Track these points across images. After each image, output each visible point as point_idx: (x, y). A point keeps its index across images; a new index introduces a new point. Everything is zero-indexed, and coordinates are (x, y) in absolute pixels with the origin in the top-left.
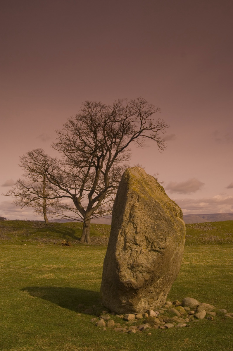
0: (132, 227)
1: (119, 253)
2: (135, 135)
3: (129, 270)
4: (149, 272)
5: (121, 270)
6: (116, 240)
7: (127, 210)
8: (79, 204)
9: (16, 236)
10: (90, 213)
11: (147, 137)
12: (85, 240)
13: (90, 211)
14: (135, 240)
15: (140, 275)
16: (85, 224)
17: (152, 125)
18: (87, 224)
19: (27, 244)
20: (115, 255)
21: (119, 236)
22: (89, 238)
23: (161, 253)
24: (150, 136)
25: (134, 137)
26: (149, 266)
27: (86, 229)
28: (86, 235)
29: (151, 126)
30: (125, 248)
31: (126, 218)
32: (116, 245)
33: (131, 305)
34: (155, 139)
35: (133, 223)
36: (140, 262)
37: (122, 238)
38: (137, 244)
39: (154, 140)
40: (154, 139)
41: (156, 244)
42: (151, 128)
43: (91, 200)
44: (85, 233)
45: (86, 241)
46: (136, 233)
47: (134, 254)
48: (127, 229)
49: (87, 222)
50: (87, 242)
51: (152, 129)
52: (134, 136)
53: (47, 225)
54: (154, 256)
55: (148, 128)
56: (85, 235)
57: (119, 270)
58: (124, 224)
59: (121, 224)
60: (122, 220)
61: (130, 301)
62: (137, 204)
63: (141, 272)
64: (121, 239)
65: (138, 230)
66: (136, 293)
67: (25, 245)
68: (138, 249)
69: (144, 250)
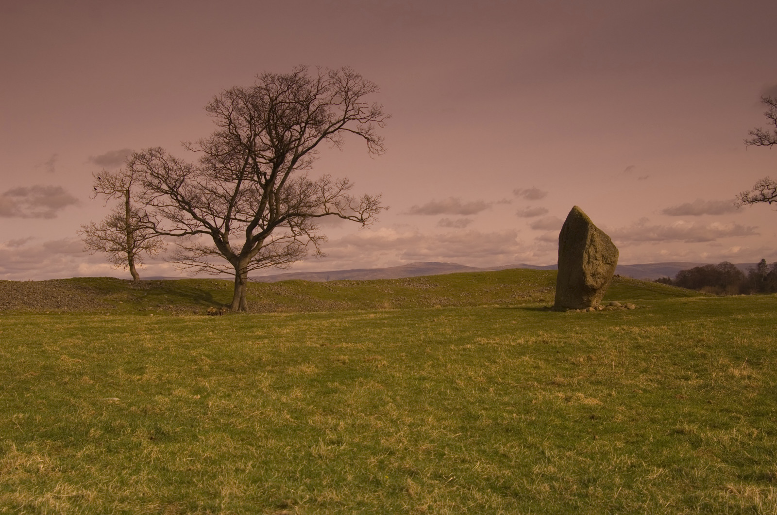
0: (593, 248)
1: (585, 266)
2: (330, 127)
3: (591, 278)
4: (605, 278)
5: (587, 277)
6: (582, 257)
7: (589, 237)
8: (227, 245)
9: (121, 302)
10: (247, 260)
11: (352, 131)
12: (239, 307)
13: (246, 257)
14: (596, 257)
15: (598, 280)
16: (241, 279)
17: (360, 113)
18: (243, 280)
19: (154, 315)
20: (582, 268)
21: (584, 254)
22: (246, 304)
23: (612, 265)
24: (357, 131)
25: (328, 131)
26: (604, 274)
27: (240, 289)
28: (241, 298)
29: (358, 114)
30: (588, 262)
31: (588, 242)
32: (582, 261)
33: (590, 301)
34: (367, 136)
35: (594, 246)
36: (599, 271)
37: (587, 256)
38: (596, 260)
39: (366, 138)
40: (364, 137)
41: (609, 259)
42: (358, 117)
43: (252, 238)
44: (240, 294)
45: (241, 308)
46: (596, 252)
47: (595, 266)
48: (590, 250)
49: (242, 276)
50: (243, 309)
51: (361, 119)
52: (328, 129)
53: (150, 284)
54: (607, 267)
55: (352, 117)
56: (239, 299)
57: (585, 277)
58: (587, 246)
59: (584, 247)
60: (586, 244)
61: (590, 298)
62: (595, 233)
63: (599, 278)
64: (585, 256)
65: (598, 250)
66: (595, 293)
67: (152, 315)
68: (597, 263)
69: (601, 263)
